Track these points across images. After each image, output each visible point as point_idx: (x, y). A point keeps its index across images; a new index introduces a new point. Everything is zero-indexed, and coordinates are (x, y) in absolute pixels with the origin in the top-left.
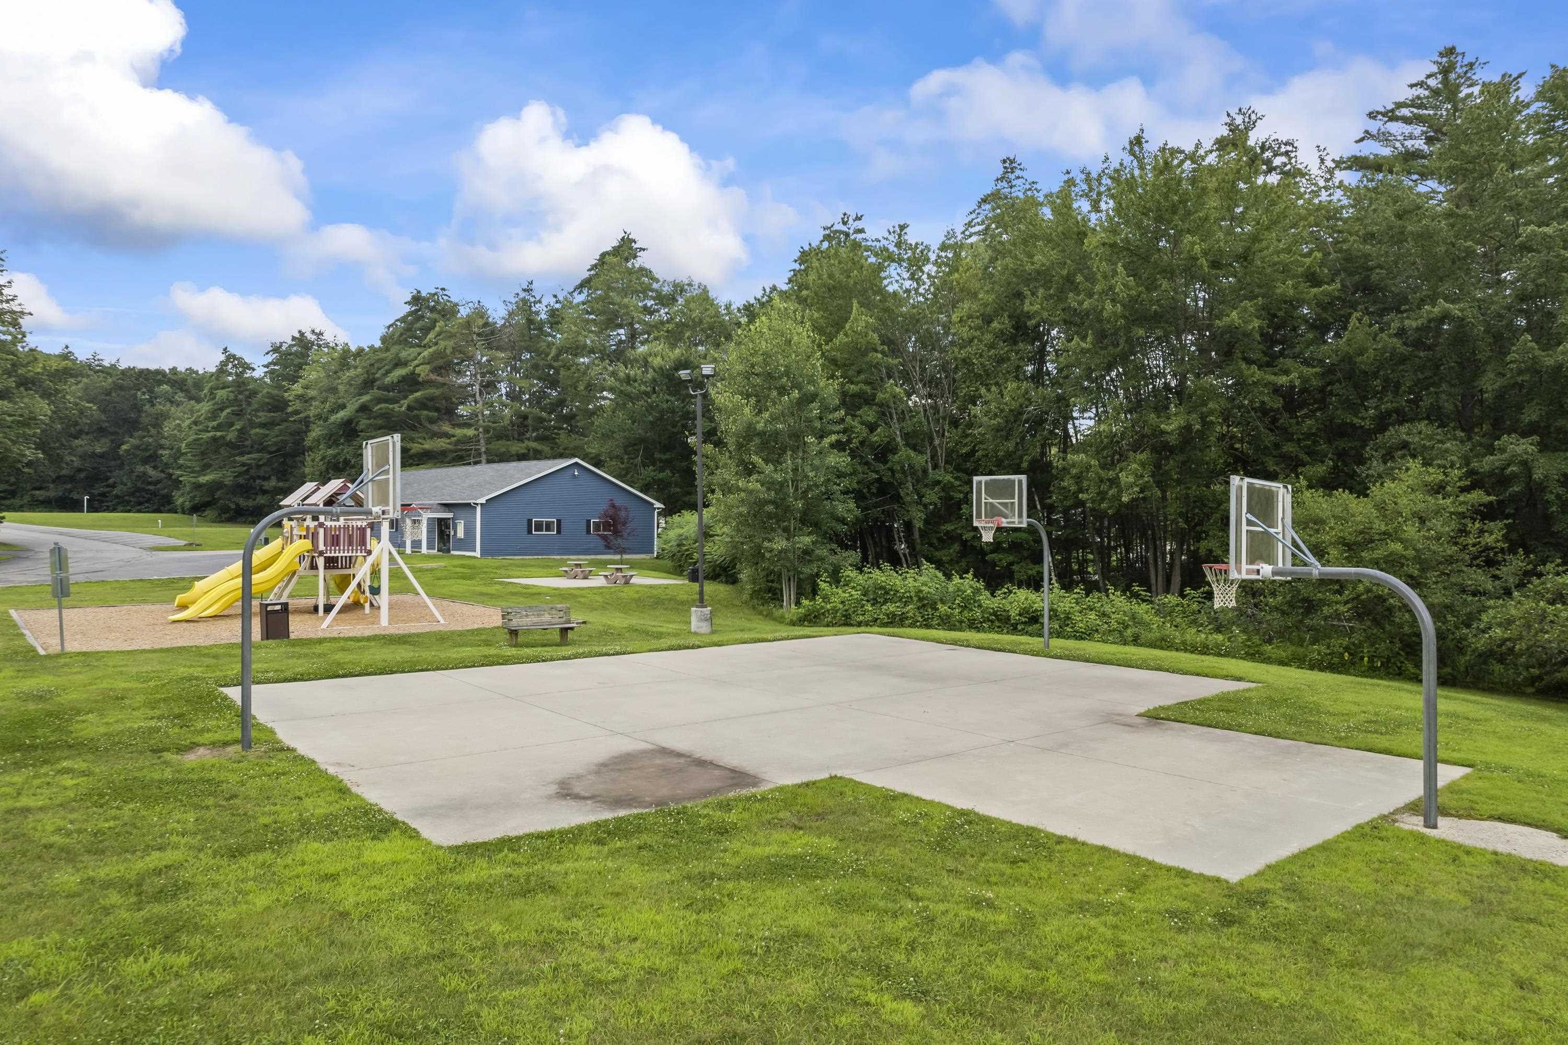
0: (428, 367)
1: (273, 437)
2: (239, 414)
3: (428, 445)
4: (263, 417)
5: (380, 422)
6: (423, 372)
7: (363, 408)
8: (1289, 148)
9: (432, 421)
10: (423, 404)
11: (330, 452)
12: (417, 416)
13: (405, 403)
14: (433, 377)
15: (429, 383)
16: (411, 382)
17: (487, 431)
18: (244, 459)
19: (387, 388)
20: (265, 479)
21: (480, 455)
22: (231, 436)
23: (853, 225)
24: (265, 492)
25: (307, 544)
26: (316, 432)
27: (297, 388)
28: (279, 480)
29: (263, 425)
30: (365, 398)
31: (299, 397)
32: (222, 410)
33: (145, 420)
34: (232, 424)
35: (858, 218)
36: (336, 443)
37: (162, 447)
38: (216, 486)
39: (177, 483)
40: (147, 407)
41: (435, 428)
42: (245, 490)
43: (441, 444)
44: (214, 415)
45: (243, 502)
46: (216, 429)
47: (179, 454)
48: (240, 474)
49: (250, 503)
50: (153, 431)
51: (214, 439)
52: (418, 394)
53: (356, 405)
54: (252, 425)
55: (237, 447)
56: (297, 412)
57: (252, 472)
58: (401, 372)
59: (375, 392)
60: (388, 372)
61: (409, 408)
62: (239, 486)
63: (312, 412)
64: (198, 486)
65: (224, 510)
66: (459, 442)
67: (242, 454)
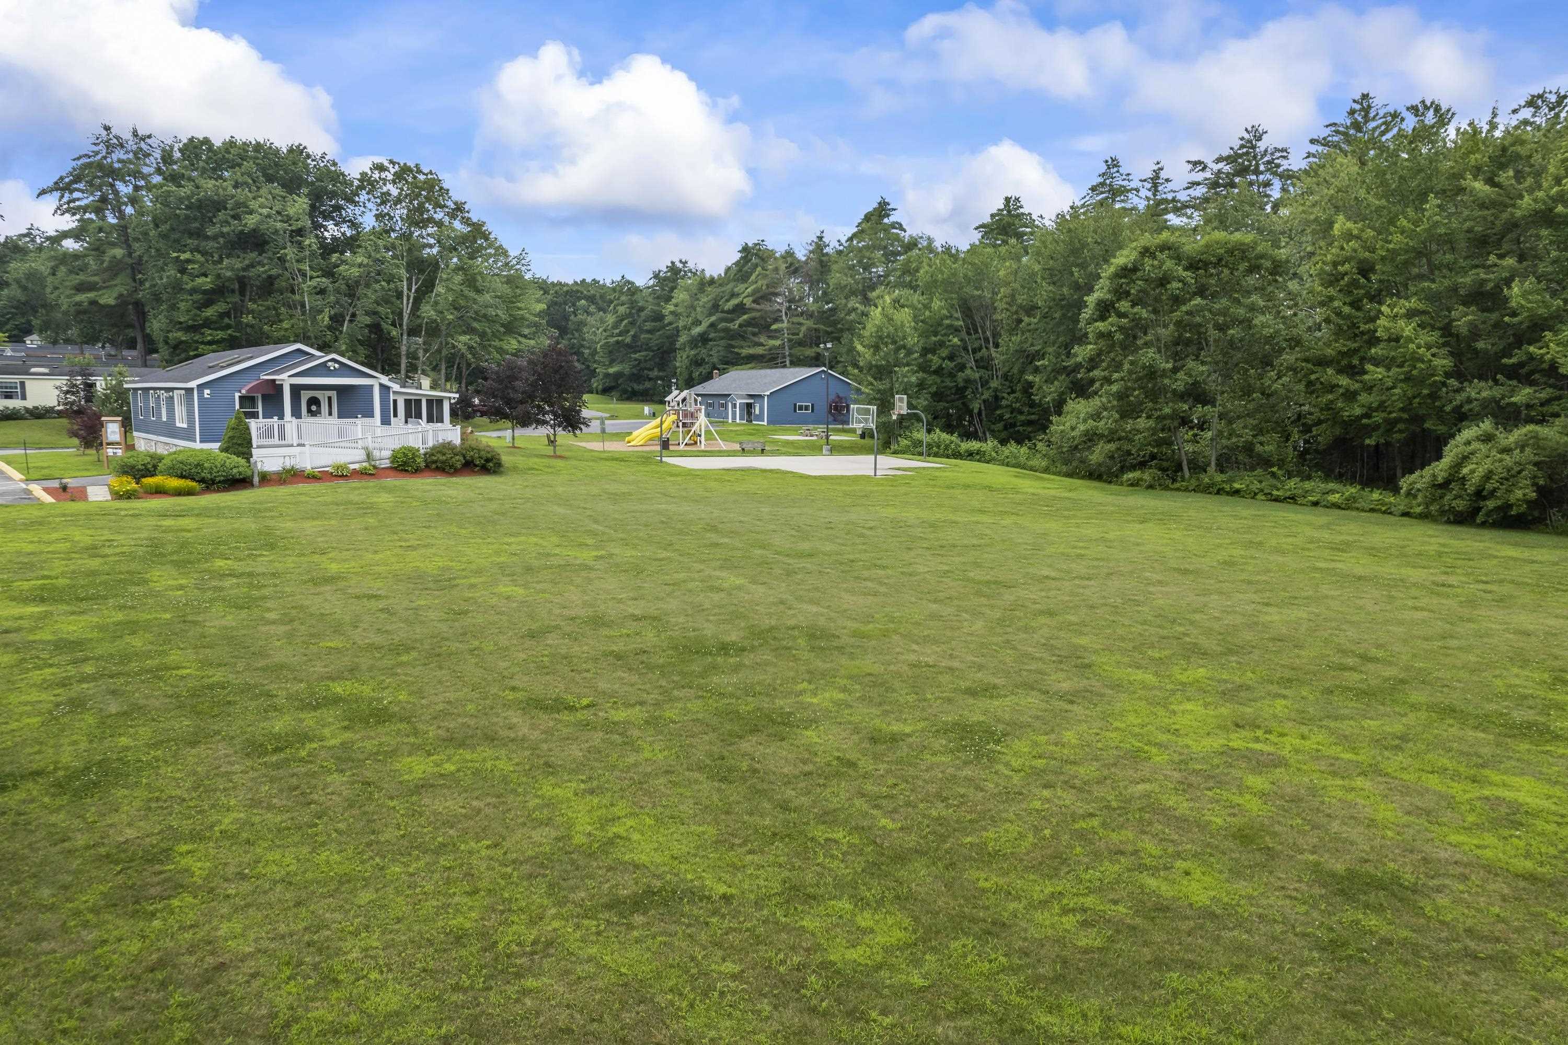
0: (751, 299)
1: (656, 340)
2: (632, 323)
3: (751, 351)
4: (648, 326)
5: (722, 335)
6: (748, 302)
7: (712, 325)
9: (754, 334)
10: (749, 323)
11: (693, 352)
12: (745, 332)
13: (737, 322)
14: (754, 306)
15: (751, 310)
16: (740, 309)
17: (790, 340)
18: (637, 356)
19: (729, 312)
20: (650, 370)
21: (784, 357)
22: (628, 340)
24: (650, 379)
25: (675, 417)
26: (683, 339)
27: (671, 308)
28: (659, 370)
29: (649, 332)
30: (713, 318)
31: (672, 313)
32: (622, 320)
33: (571, 326)
34: (628, 331)
36: (696, 346)
37: (582, 346)
38: (618, 375)
39: (593, 373)
40: (572, 317)
41: (756, 339)
42: (636, 377)
43: (759, 350)
44: (615, 326)
45: (636, 387)
46: (619, 335)
47: (594, 352)
48: (634, 366)
49: (641, 387)
50: (577, 335)
51: (618, 342)
52: (745, 317)
53: (708, 323)
54: (642, 330)
55: (632, 347)
56: (670, 324)
57: (642, 365)
58: (735, 301)
59: (719, 315)
60: (728, 301)
61: (740, 326)
62: (634, 374)
63: (681, 324)
64: (607, 375)
65: (625, 391)
66: (770, 349)
67: (635, 352)
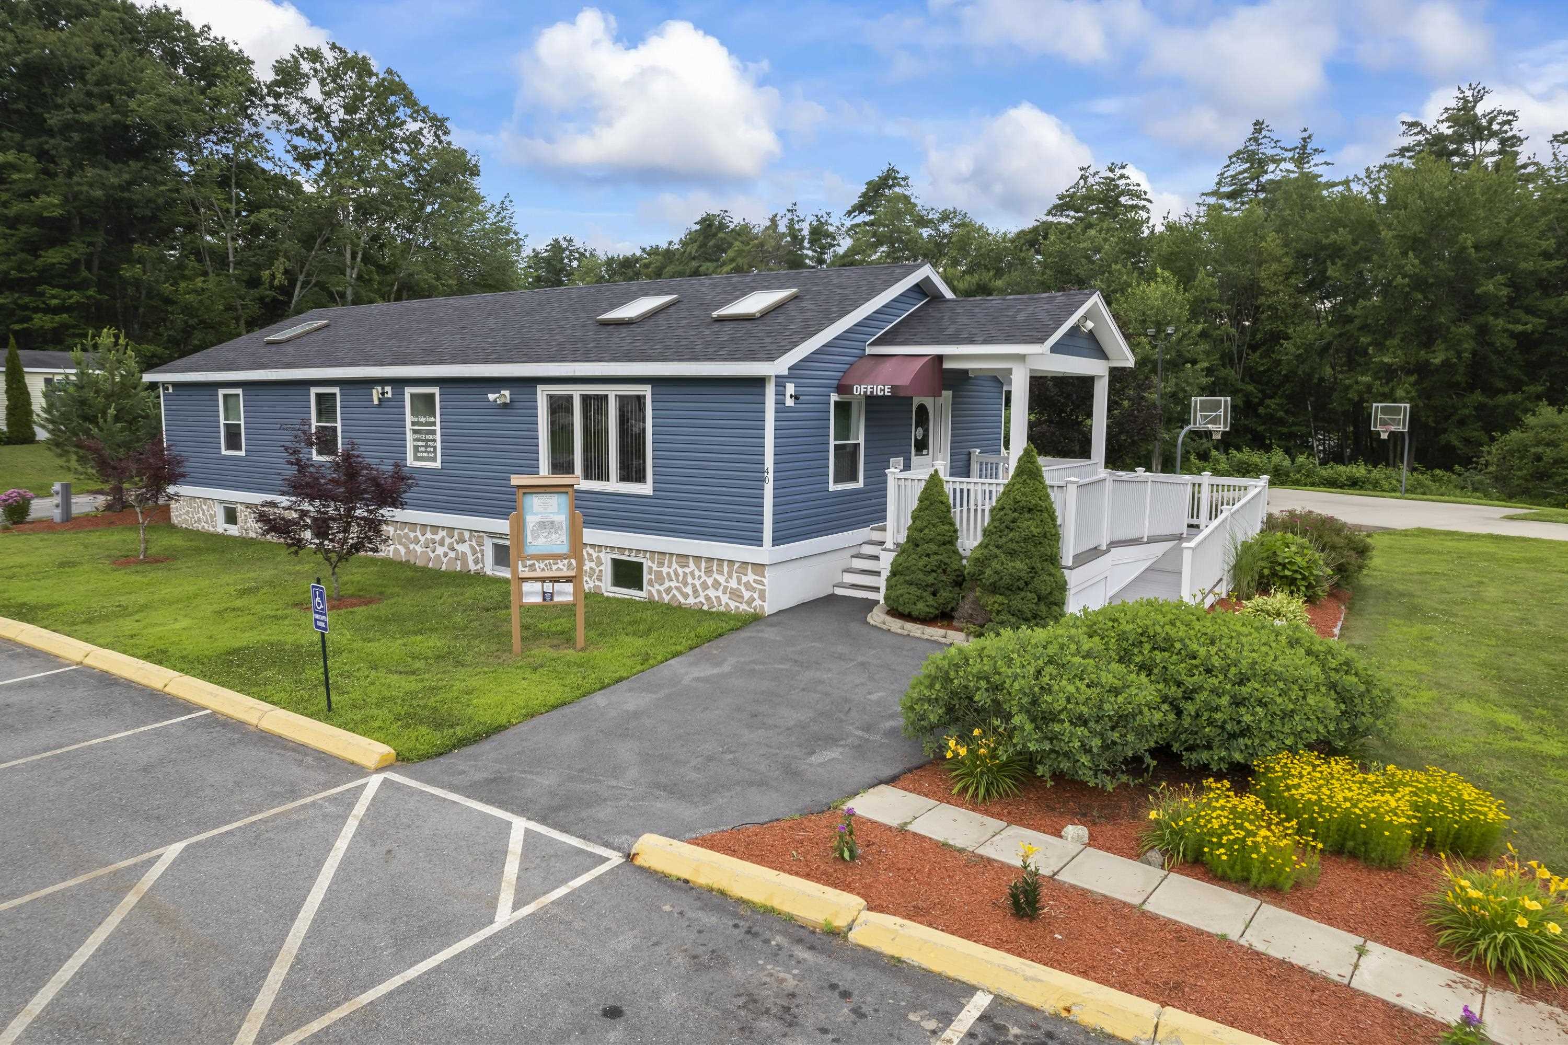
8: (1510, 117)
23: (1118, 172)
35: (1123, 167)
